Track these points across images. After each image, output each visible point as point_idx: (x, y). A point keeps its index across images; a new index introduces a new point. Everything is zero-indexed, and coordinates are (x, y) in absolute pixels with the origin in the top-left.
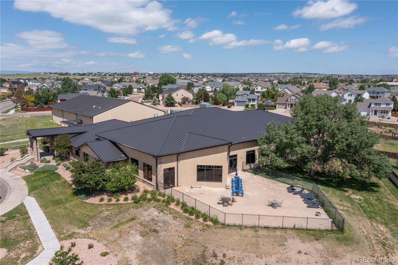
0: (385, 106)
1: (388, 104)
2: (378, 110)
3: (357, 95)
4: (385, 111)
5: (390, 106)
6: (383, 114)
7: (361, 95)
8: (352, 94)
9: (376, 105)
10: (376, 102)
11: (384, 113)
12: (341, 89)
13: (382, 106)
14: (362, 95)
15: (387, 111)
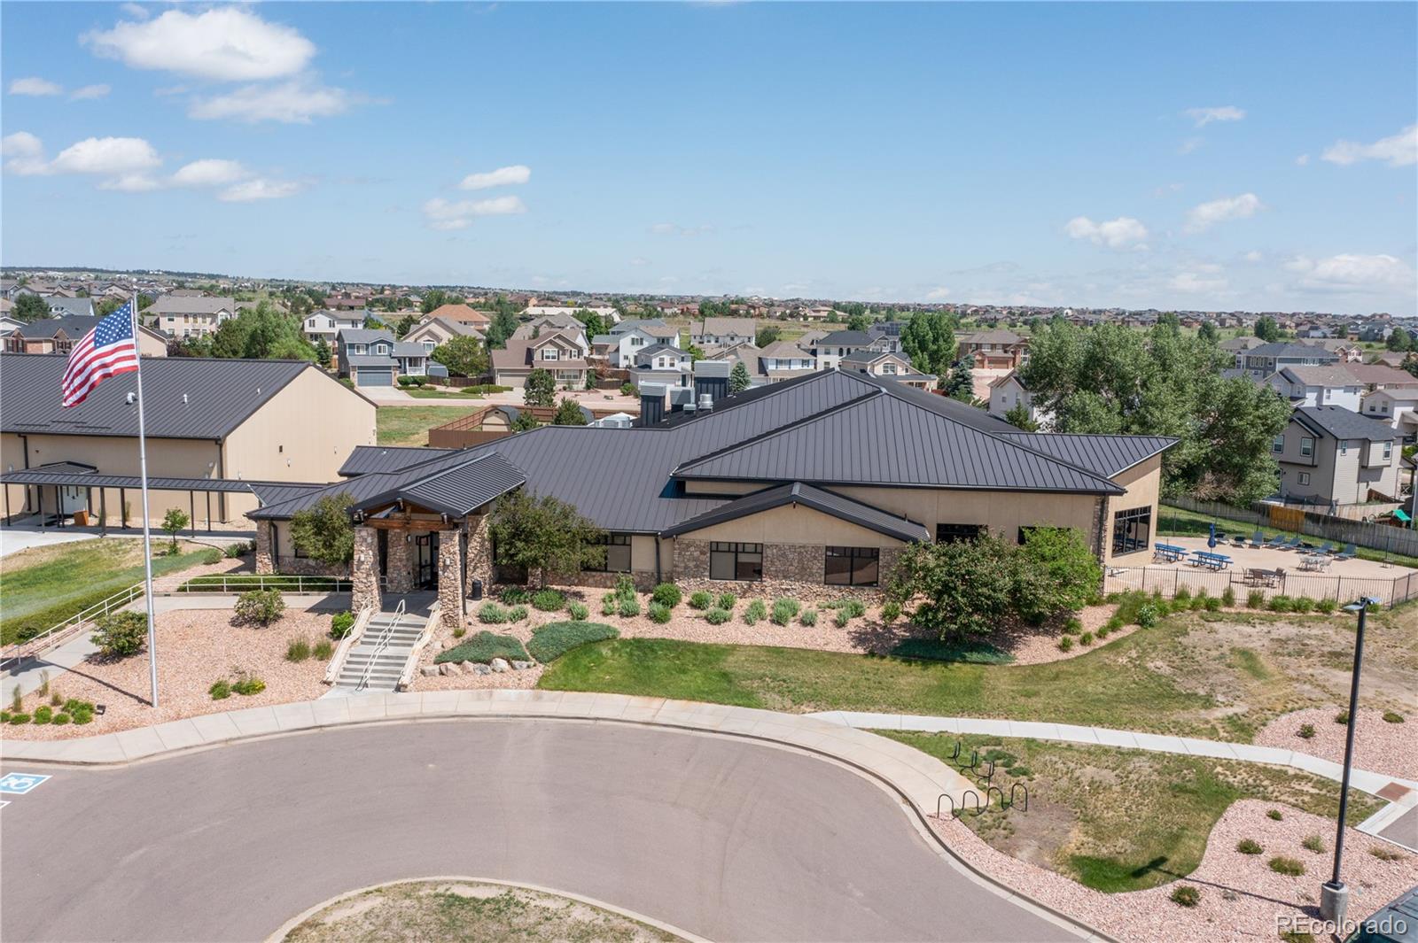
3: (659, 340)
7: (668, 340)
8: (642, 339)
10: (779, 358)
12: (541, 324)
14: (671, 340)
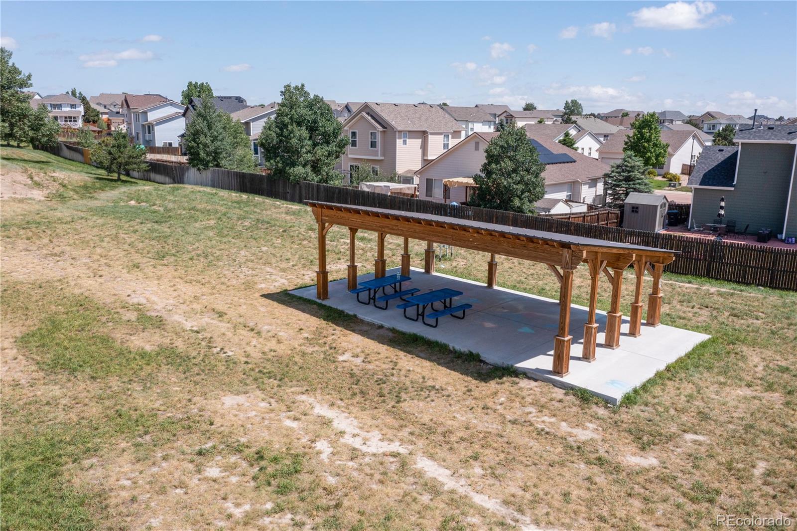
0: (68, 109)
1: (73, 105)
2: (59, 115)
4: (70, 117)
5: (77, 109)
6: (69, 123)
9: (55, 108)
11: (70, 121)
13: (64, 109)
15: (75, 118)
